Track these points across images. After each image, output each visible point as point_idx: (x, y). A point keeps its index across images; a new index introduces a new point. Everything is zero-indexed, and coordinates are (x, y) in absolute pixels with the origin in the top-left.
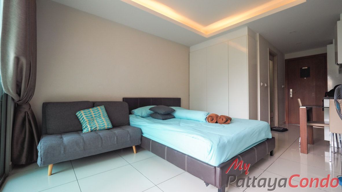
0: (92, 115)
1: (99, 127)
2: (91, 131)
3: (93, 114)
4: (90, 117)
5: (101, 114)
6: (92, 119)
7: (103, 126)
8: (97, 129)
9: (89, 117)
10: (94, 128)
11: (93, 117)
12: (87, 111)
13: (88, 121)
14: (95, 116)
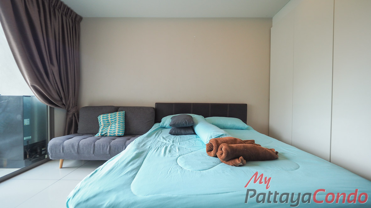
0: (108, 120)
1: (109, 133)
2: (101, 136)
3: (110, 119)
4: (107, 122)
5: (117, 120)
6: (108, 124)
7: (114, 133)
8: (107, 135)
9: (105, 122)
10: (105, 133)
11: (109, 122)
12: (105, 115)
13: (103, 126)
14: (111, 121)
